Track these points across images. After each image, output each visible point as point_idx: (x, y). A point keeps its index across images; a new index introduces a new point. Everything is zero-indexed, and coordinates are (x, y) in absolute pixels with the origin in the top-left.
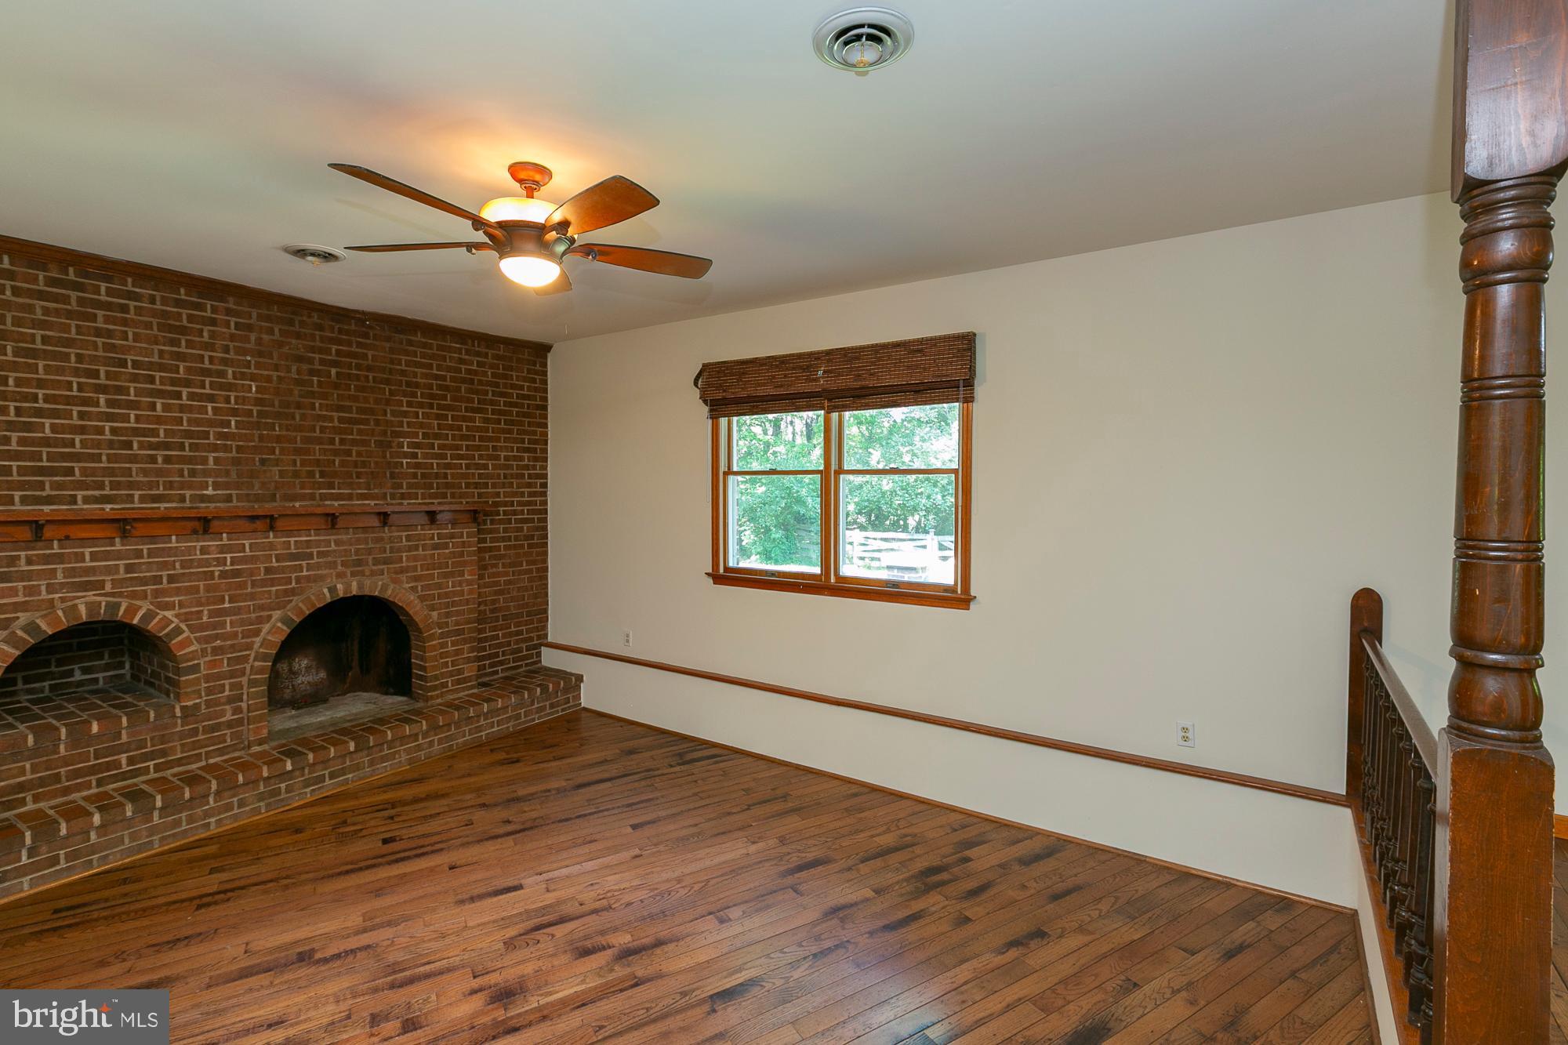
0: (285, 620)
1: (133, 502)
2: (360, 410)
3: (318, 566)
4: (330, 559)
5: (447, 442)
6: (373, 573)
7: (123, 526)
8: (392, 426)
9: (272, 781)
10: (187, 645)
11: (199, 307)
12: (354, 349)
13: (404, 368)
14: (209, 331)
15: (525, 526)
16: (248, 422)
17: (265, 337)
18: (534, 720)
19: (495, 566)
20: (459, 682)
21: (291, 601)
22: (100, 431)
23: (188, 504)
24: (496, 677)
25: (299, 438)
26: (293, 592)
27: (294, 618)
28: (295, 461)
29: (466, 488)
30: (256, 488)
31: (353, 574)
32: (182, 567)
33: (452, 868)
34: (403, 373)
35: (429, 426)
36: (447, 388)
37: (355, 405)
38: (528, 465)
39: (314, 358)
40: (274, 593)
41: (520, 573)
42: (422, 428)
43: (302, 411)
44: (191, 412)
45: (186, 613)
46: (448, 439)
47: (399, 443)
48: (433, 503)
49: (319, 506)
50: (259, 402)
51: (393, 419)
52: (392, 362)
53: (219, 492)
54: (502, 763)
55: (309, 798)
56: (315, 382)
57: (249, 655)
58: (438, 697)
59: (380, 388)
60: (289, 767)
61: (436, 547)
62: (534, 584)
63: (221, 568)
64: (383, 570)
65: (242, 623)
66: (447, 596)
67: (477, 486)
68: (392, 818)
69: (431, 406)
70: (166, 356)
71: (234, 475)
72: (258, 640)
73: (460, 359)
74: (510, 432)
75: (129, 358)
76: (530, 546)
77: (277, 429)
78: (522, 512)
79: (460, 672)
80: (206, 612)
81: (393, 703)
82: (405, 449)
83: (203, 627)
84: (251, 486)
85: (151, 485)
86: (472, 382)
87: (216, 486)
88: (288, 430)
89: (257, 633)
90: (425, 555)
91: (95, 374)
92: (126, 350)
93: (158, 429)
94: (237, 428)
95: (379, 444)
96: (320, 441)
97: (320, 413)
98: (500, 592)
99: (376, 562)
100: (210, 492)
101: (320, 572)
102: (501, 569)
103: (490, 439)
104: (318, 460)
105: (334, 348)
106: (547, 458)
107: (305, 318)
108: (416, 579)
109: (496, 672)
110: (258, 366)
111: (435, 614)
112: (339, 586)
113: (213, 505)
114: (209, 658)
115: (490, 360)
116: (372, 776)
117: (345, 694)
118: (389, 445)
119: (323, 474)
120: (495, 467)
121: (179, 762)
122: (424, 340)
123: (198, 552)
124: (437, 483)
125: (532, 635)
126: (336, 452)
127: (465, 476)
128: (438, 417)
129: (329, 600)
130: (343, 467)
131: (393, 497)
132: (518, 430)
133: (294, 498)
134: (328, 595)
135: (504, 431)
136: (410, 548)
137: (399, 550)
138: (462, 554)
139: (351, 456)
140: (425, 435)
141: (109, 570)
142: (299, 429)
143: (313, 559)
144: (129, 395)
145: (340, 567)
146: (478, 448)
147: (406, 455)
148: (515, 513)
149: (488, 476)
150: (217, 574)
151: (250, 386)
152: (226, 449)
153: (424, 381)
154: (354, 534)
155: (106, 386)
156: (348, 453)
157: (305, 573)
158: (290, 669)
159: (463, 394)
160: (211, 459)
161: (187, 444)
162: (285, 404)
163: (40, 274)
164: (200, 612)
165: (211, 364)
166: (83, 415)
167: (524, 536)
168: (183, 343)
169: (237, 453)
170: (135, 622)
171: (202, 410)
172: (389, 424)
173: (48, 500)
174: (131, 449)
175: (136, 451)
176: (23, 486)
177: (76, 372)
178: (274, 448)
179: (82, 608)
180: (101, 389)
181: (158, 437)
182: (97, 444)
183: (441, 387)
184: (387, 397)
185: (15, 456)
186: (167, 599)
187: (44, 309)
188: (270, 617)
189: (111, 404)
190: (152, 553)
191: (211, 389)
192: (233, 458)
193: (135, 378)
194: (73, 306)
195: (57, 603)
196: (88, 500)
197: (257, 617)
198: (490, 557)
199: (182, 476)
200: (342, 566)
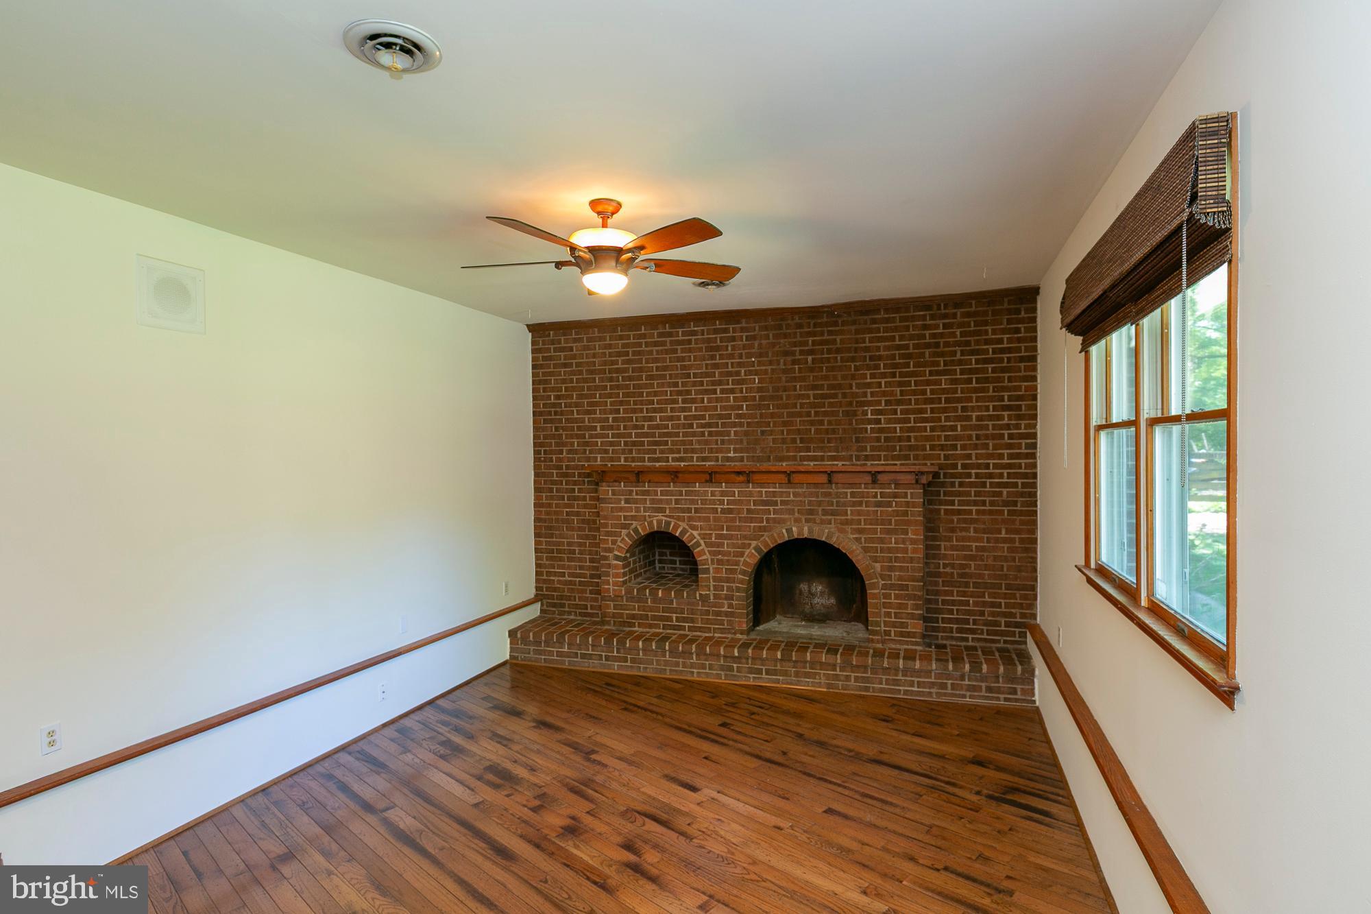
0: (757, 549)
1: (693, 461)
2: (831, 387)
3: (781, 512)
4: (789, 507)
5: (911, 407)
6: (823, 522)
7: (674, 475)
8: (857, 397)
9: (728, 659)
10: (703, 554)
11: (726, 331)
12: (826, 337)
13: (868, 344)
14: (732, 345)
15: (1005, 491)
16: (754, 405)
17: (764, 342)
19: (967, 530)
20: (902, 634)
21: (763, 535)
22: (679, 418)
23: (720, 463)
25: (785, 414)
26: (764, 529)
27: (763, 548)
28: (783, 431)
29: (930, 450)
30: (758, 452)
31: (807, 521)
32: (702, 504)
34: (867, 349)
35: (892, 393)
36: (910, 356)
37: (825, 383)
38: (1008, 425)
39: (796, 351)
40: (752, 528)
42: (884, 396)
43: (787, 393)
44: (722, 402)
45: (703, 534)
46: (911, 404)
47: (863, 411)
48: (896, 465)
49: (799, 465)
50: (760, 390)
51: (857, 391)
52: (857, 341)
53: (737, 455)
54: (877, 717)
55: (751, 682)
56: (797, 369)
57: (737, 569)
58: (878, 642)
59: (846, 366)
60: (736, 654)
61: (879, 504)
62: (1017, 556)
63: (722, 507)
64: (830, 520)
65: (734, 546)
66: (890, 550)
67: (942, 448)
69: (894, 375)
70: (709, 367)
71: (745, 443)
72: (742, 560)
73: (925, 325)
74: (984, 390)
75: (692, 372)
76: (1012, 513)
77: (771, 408)
78: (1001, 476)
79: (904, 625)
80: (714, 535)
82: (869, 416)
83: (712, 544)
84: (754, 450)
85: (702, 451)
86: (937, 345)
87: (735, 451)
88: (778, 408)
89: (742, 554)
90: (868, 511)
91: (676, 385)
92: (690, 367)
93: (705, 415)
94: (747, 410)
95: (846, 413)
96: (800, 415)
97: (800, 393)
98: (972, 558)
99: (825, 512)
100: (731, 455)
101: (782, 516)
102: (972, 534)
103: (959, 400)
104: (799, 430)
105: (811, 339)
106: (1036, 415)
107: (789, 322)
108: (860, 531)
110: (760, 364)
111: (878, 565)
112: (794, 529)
113: (733, 464)
114: (715, 566)
115: (959, 319)
118: (855, 414)
119: (802, 440)
120: (964, 428)
122: (886, 316)
123: (710, 495)
124: (900, 446)
125: (1013, 611)
126: (812, 423)
127: (927, 438)
128: (900, 384)
129: (787, 539)
130: (817, 434)
131: (858, 458)
132: (994, 388)
133: (782, 459)
134: (786, 535)
135: (976, 390)
136: (854, 504)
137: (845, 504)
138: (906, 513)
139: (823, 425)
140: (888, 403)
141: (669, 502)
142: (786, 406)
144: (692, 395)
145: (796, 514)
146: (945, 410)
147: (870, 422)
148: (991, 476)
149: (956, 438)
150: (719, 510)
151: (755, 379)
152: (741, 425)
153: (886, 353)
154: (807, 488)
155: (682, 391)
156: (821, 422)
157: (772, 516)
158: (809, 591)
159: (927, 359)
160: (732, 432)
161: (720, 423)
162: (776, 389)
163: (656, 332)
164: (711, 534)
165: (732, 367)
166: (672, 410)
167: (1003, 501)
168: (718, 357)
169: (747, 427)
170: (677, 535)
171: (728, 399)
172: (855, 395)
173: (658, 460)
174: (693, 428)
175: (695, 429)
176: (649, 452)
177: (669, 385)
178: (770, 422)
179: (655, 522)
180: (680, 393)
181: (705, 419)
182: (678, 427)
183: (902, 356)
184: (853, 372)
185: (646, 435)
186: (695, 523)
187: (657, 351)
188: (750, 544)
189: (684, 401)
190: (687, 493)
191: (732, 385)
192: (745, 431)
193: (694, 384)
194: (668, 347)
195: (647, 518)
196: (674, 460)
197: (742, 543)
198: (959, 520)
199: (717, 444)
200: (798, 513)
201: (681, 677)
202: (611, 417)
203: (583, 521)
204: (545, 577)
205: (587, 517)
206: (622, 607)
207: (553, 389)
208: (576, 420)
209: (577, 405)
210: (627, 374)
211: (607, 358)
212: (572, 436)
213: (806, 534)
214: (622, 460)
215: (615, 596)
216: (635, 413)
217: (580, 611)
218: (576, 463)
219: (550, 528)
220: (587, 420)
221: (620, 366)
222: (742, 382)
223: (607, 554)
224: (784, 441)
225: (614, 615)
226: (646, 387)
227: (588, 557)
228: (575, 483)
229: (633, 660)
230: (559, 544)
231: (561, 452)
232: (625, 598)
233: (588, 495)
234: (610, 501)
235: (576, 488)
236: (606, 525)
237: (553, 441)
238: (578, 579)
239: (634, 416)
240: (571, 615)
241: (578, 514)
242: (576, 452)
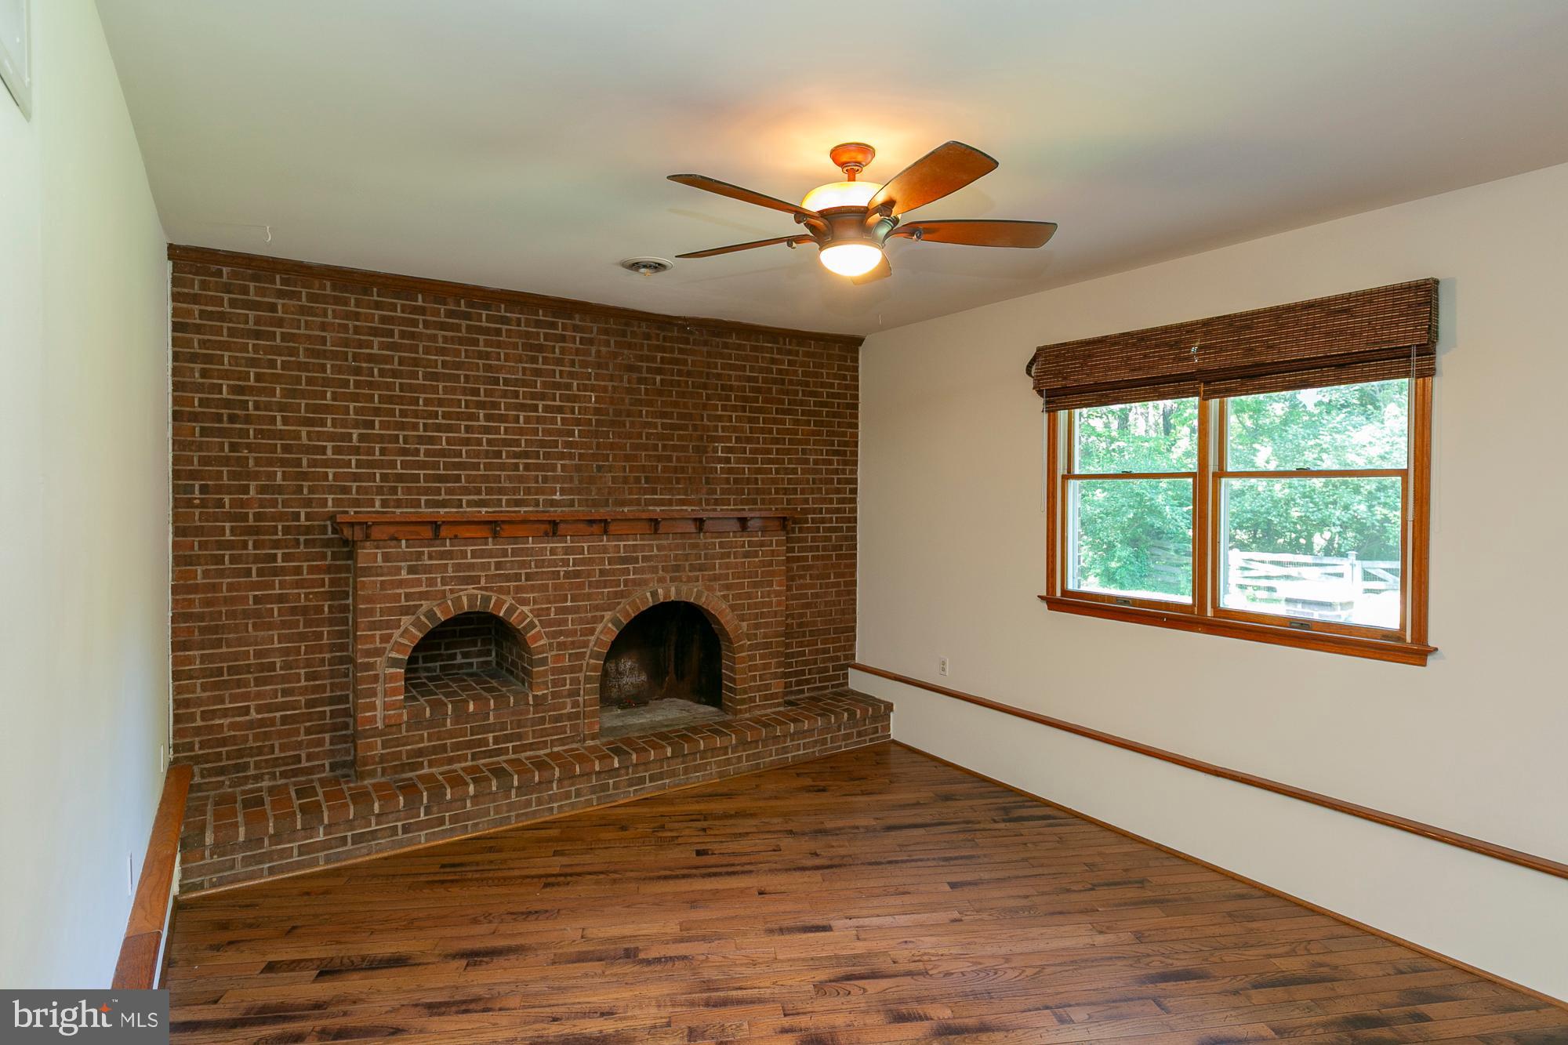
0: (615, 621)
1: (501, 506)
2: (681, 416)
3: (642, 571)
4: (652, 564)
5: (758, 446)
6: (689, 580)
7: (494, 527)
8: (708, 431)
9: (603, 775)
10: (539, 639)
11: (553, 325)
12: (676, 355)
13: (719, 371)
14: (561, 347)
15: (834, 535)
16: (588, 431)
17: (603, 349)
18: (840, 747)
19: (803, 577)
20: (766, 698)
21: (619, 603)
22: (479, 442)
23: (541, 508)
24: (801, 696)
25: (628, 445)
26: (621, 595)
27: (622, 620)
28: (625, 467)
29: (775, 494)
30: (593, 494)
31: (672, 580)
32: (536, 567)
33: (761, 893)
34: (719, 376)
35: (742, 430)
36: (758, 390)
37: (676, 411)
38: (837, 470)
39: (642, 367)
40: (605, 594)
41: (827, 586)
42: (734, 432)
43: (631, 419)
44: (545, 423)
45: (538, 609)
46: (759, 443)
47: (714, 447)
48: (744, 510)
49: (644, 511)
50: (597, 411)
51: (709, 423)
52: (709, 365)
53: (564, 497)
54: (808, 789)
55: (632, 798)
56: (643, 390)
57: (585, 652)
58: (746, 711)
59: (698, 393)
60: (616, 765)
61: (746, 555)
62: (842, 599)
63: (565, 569)
64: (698, 577)
65: (581, 621)
66: (756, 605)
67: (786, 491)
68: (704, 830)
69: (744, 409)
70: (528, 372)
71: (576, 481)
72: (593, 638)
73: (772, 358)
74: (819, 433)
75: (501, 376)
76: (838, 557)
77: (611, 436)
78: (831, 520)
79: (767, 687)
80: (553, 609)
81: (705, 712)
82: (720, 454)
83: (550, 623)
84: (589, 492)
85: (515, 491)
86: (782, 382)
87: (563, 491)
88: (620, 437)
89: (592, 631)
90: (736, 563)
91: (476, 392)
92: (499, 369)
93: (520, 440)
94: (579, 437)
95: (697, 449)
96: (645, 448)
97: (646, 420)
98: (808, 606)
99: (693, 568)
100: (557, 497)
101: (644, 576)
102: (808, 581)
103: (800, 442)
104: (644, 466)
105: (659, 355)
106: (857, 461)
107: (635, 329)
108: (728, 587)
109: (802, 691)
110: (598, 377)
111: (744, 624)
112: (660, 591)
113: (559, 510)
114: (554, 653)
115: (801, 358)
116: (686, 784)
117: (662, 698)
118: (705, 450)
119: (647, 480)
120: (804, 471)
121: (531, 747)
122: (738, 341)
123: (548, 553)
124: (748, 489)
125: (839, 654)
126: (659, 459)
127: (774, 481)
128: (751, 420)
129: (651, 604)
130: (664, 472)
131: (708, 503)
132: (827, 432)
133: (623, 503)
134: (650, 599)
135: (813, 433)
136: (723, 556)
137: (713, 557)
138: (771, 563)
139: (671, 461)
140: (738, 440)
141: (485, 567)
142: (629, 436)
143: (638, 563)
144: (500, 410)
145: (660, 572)
146: (788, 452)
147: (720, 460)
148: (823, 521)
149: (798, 482)
150: (562, 574)
151: (591, 397)
152: (571, 456)
153: (737, 383)
154: (673, 539)
155: (485, 402)
156: (669, 459)
157: (631, 577)
158: (617, 670)
159: (774, 395)
160: (559, 466)
161: (541, 453)
162: (618, 413)
163: (442, 308)
164: (549, 609)
165: (561, 377)
166: (468, 429)
167: (832, 545)
168: (540, 360)
169: (579, 460)
170: (501, 614)
171: (553, 421)
172: (706, 428)
173: (443, 504)
174: (501, 458)
175: (504, 459)
176: (427, 491)
177: (465, 391)
178: (608, 455)
179: (465, 599)
180: (481, 405)
181: (521, 447)
182: (477, 454)
183: (753, 390)
184: (704, 401)
185: (423, 465)
186: (525, 595)
187: (445, 338)
188: (603, 617)
189: (488, 418)
190: (515, 553)
191: (561, 401)
192: (576, 465)
193: (505, 394)
194: (463, 333)
195: (448, 594)
196: (470, 504)
197: (592, 617)
198: (798, 567)
199: (537, 482)
200: (663, 571)
201: (539, 820)
202: (355, 433)
203: (293, 611)
204: (199, 723)
205: (303, 602)
206: (399, 742)
207: (226, 375)
208: (281, 435)
209: (282, 407)
210: (388, 367)
211: (351, 335)
212: (270, 462)
213: (673, 597)
214: (378, 504)
215: (387, 726)
216: (403, 429)
217: (283, 768)
218: (280, 508)
219: (216, 630)
220: (304, 435)
221: (375, 351)
222: (574, 399)
223: (371, 660)
224: (625, 480)
225: (383, 759)
226: (423, 389)
227: (302, 671)
228: (276, 544)
229: (454, 819)
230: (236, 656)
231: (245, 490)
232: (404, 726)
233: (305, 564)
234: (379, 571)
235: (279, 553)
236: (370, 612)
237: (225, 469)
238: (278, 714)
239: (401, 434)
240: (263, 780)
241: (281, 598)
242: (280, 490)
